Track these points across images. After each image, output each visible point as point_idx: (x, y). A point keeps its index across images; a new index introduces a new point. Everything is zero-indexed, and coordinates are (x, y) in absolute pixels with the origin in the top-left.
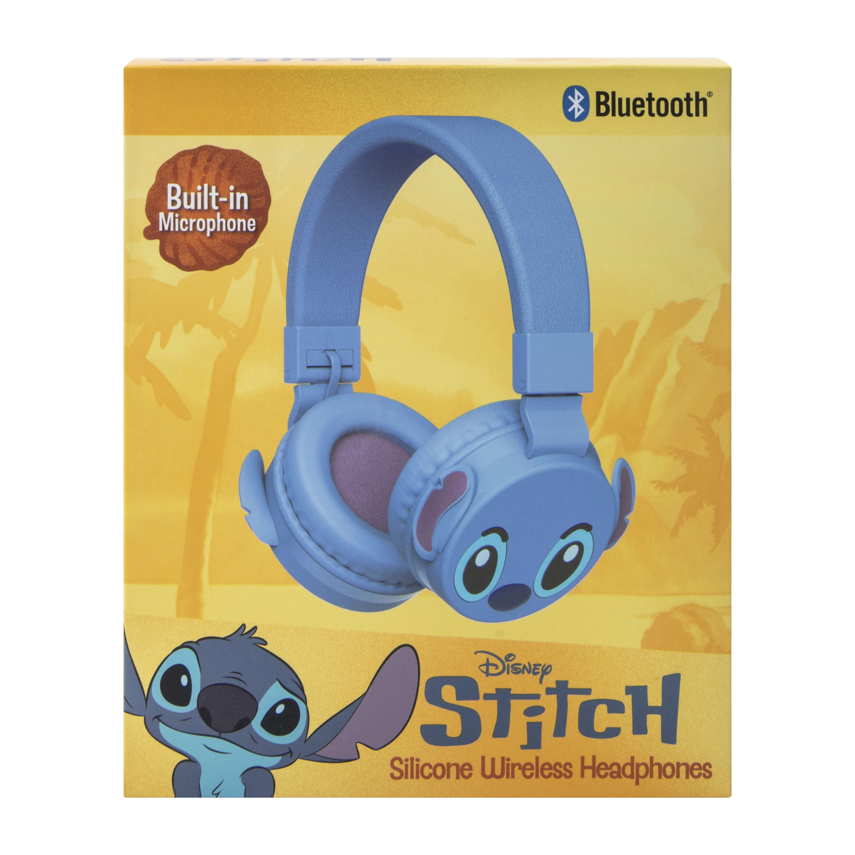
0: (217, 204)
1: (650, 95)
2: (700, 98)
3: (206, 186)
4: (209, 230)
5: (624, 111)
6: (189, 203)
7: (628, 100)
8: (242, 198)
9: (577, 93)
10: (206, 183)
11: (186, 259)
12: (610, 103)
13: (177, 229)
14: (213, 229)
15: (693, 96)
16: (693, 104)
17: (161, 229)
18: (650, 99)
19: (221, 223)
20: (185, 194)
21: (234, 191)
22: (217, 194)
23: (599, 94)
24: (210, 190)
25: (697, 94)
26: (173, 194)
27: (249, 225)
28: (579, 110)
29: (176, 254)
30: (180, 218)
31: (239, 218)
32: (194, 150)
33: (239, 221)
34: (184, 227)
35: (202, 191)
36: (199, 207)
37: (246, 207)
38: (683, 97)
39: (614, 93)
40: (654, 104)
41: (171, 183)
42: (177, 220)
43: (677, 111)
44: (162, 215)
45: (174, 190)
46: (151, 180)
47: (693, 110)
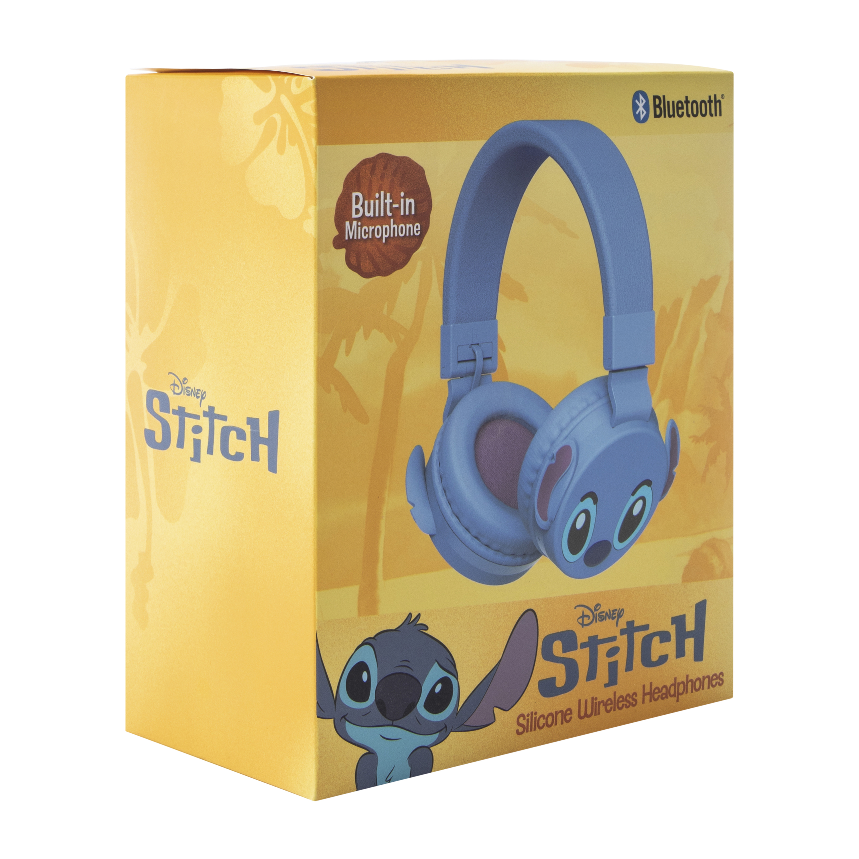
0: (390, 212)
1: (687, 97)
2: (717, 100)
3: (382, 193)
4: (384, 236)
5: (671, 113)
6: (369, 212)
7: (673, 102)
8: (410, 203)
9: (641, 97)
10: (382, 190)
11: (367, 266)
12: (662, 106)
13: (359, 237)
14: (387, 236)
15: (713, 98)
16: (713, 105)
17: (347, 238)
18: (687, 102)
19: (394, 228)
20: (366, 202)
21: (404, 197)
22: (391, 201)
23: (655, 97)
24: (385, 198)
25: (715, 96)
26: (357, 203)
27: (415, 229)
28: (643, 112)
29: (359, 262)
30: (362, 226)
31: (407, 223)
32: (373, 158)
33: (408, 226)
34: (365, 235)
35: (379, 198)
36: (377, 215)
37: (413, 213)
38: (706, 99)
39: (664, 97)
40: (690, 105)
41: (355, 192)
42: (359, 228)
43: (704, 113)
44: (347, 223)
45: (357, 197)
46: (339, 190)
47: (713, 112)
